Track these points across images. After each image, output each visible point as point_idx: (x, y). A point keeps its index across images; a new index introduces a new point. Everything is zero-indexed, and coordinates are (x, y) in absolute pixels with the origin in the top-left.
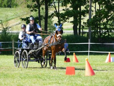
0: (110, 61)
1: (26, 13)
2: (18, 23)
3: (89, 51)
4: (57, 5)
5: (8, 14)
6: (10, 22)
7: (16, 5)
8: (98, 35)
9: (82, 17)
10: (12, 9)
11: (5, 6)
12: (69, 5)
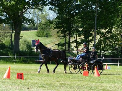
0: (107, 68)
2: (52, 46)
4: (75, 36)
5: (46, 41)
7: (51, 36)
9: (90, 43)
10: (49, 38)
11: (44, 37)
12: (82, 37)
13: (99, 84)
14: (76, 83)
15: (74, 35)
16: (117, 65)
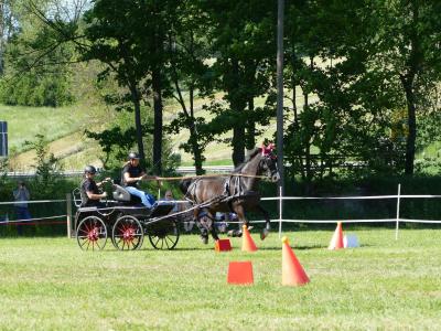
0: (341, 245)
1: (96, 121)
2: (75, 148)
3: (281, 220)
4: (186, 95)
5: (46, 124)
6: (52, 145)
7: (70, 100)
8: (303, 174)
9: (258, 127)
10: (59, 110)
11: (38, 103)
12: (220, 96)
13: (304, 319)
14: (193, 318)
15: (179, 91)
16: (392, 226)
